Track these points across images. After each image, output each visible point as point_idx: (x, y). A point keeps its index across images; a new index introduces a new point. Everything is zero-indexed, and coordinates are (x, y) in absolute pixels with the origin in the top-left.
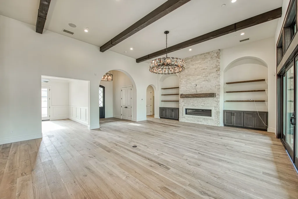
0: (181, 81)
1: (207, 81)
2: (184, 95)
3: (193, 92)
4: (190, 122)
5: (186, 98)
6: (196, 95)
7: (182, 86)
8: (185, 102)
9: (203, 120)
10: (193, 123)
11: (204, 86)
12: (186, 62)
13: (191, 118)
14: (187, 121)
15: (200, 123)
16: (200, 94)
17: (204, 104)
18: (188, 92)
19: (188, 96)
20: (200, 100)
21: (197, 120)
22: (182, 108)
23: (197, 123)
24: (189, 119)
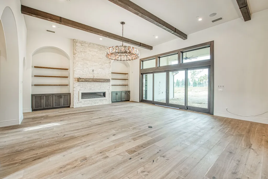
0: (77, 63)
1: (103, 68)
2: (83, 79)
3: (90, 76)
4: (88, 106)
5: (86, 82)
6: (97, 80)
7: (78, 69)
8: (82, 86)
9: (99, 101)
10: (90, 105)
11: (100, 73)
12: (83, 45)
13: (89, 102)
14: (83, 106)
15: (97, 104)
16: (100, 79)
17: (100, 87)
18: (85, 76)
19: (88, 80)
20: (97, 84)
21: (94, 102)
22: (77, 92)
23: (94, 105)
24: (86, 102)
